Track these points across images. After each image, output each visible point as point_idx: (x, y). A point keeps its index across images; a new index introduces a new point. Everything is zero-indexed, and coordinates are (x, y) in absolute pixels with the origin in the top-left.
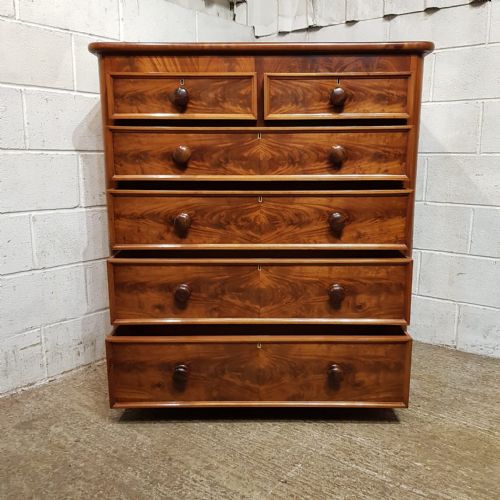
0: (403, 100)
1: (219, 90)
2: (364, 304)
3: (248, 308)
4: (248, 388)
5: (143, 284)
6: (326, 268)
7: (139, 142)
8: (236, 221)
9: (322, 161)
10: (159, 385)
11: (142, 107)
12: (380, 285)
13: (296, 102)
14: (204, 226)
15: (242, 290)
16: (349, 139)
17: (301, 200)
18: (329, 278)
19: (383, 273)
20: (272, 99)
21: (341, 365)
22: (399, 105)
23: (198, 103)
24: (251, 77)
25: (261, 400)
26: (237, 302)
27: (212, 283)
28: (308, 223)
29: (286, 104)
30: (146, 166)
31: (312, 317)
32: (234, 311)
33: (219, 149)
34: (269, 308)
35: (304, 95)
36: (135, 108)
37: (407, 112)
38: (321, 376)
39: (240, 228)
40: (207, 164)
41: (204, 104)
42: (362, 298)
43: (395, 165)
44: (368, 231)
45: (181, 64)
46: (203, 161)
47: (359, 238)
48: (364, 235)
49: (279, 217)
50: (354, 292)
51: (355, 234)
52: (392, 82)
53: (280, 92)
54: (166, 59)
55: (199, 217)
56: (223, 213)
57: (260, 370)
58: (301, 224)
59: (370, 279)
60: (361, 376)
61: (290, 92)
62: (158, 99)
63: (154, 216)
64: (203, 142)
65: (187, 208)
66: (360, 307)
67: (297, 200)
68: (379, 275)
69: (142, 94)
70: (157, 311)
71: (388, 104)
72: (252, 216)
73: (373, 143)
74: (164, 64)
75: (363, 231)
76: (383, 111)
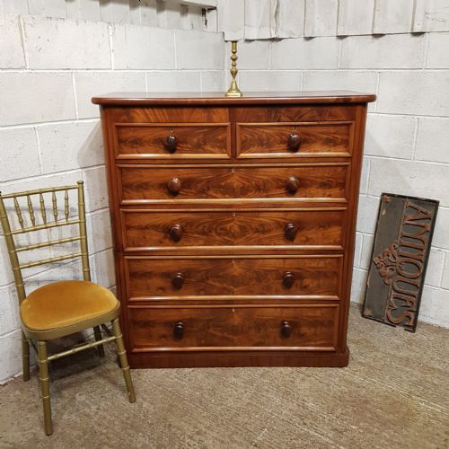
0: (346, 143)
1: (201, 136)
2: (308, 285)
3: (225, 289)
4: (226, 338)
5: (150, 273)
6: (281, 261)
7: (141, 176)
8: (216, 230)
9: (280, 188)
10: (164, 336)
11: (140, 149)
12: (320, 272)
13: (262, 144)
14: (192, 233)
15: (222, 277)
16: (301, 172)
17: (264, 214)
18: (284, 268)
19: (322, 264)
20: (243, 142)
21: (290, 323)
22: (341, 146)
23: (185, 145)
24: (225, 127)
25: (235, 346)
26: (218, 284)
27: (199, 272)
28: (270, 231)
29: (254, 146)
30: (147, 193)
31: (271, 294)
32: (215, 291)
33: (202, 181)
34: (240, 288)
35: (268, 139)
36: (135, 150)
37: (348, 151)
38: (277, 330)
39: (219, 234)
40: (193, 191)
41: (189, 146)
42: (307, 282)
43: (336, 191)
44: (314, 236)
45: (169, 115)
46: (191, 189)
47: (307, 241)
48: (311, 239)
49: (248, 227)
50: (301, 278)
51: (304, 239)
52: (337, 129)
53: (249, 137)
54: (156, 110)
55: (188, 227)
56: (206, 225)
57: (234, 326)
58: (264, 232)
59: (314, 268)
60: (304, 330)
61: (256, 137)
62: (153, 143)
63: (155, 227)
64: (191, 175)
65: (180, 221)
66: (305, 287)
67: (261, 215)
68: (320, 265)
69: (140, 139)
70: (161, 291)
71: (334, 146)
72: (228, 226)
73: (319, 175)
74: (155, 115)
75: (310, 236)
76: (329, 151)
